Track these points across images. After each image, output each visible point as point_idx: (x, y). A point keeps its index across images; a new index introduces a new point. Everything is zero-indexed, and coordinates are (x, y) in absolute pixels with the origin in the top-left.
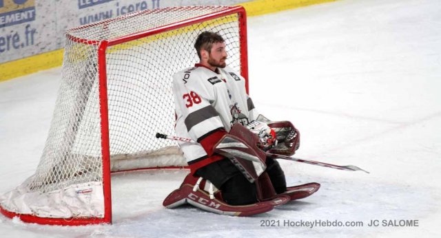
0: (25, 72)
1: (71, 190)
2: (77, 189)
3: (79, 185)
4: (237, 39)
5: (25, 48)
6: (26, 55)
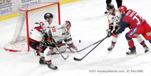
0: (10, 18)
1: (20, 44)
2: (22, 44)
4: (58, 9)
5: (10, 12)
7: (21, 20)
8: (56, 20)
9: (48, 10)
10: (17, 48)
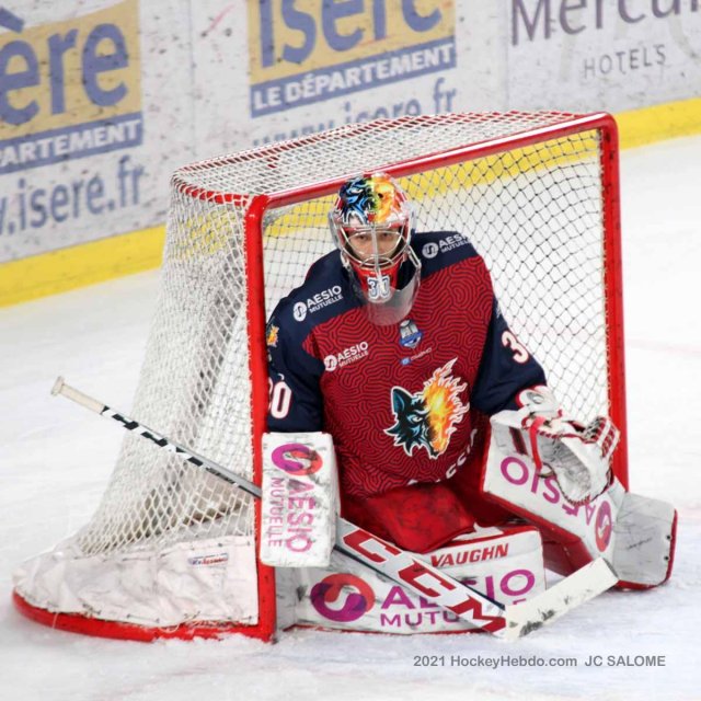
0: (117, 270)
1: (177, 556)
2: (192, 555)
3: (195, 544)
5: (117, 212)
6: (119, 229)
7: (206, 303)
8: (582, 304)
9: (490, 196)
10: (139, 600)
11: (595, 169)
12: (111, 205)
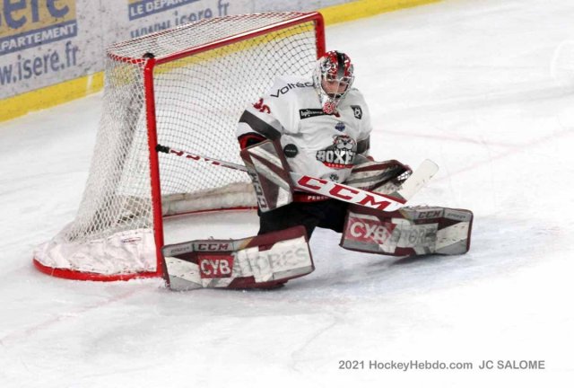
0: (68, 97)
1: (116, 239)
2: (123, 238)
3: (125, 232)
5: (66, 69)
6: (67, 78)
7: (122, 112)
9: (262, 56)
10: (98, 261)
11: (313, 40)
12: (63, 66)
